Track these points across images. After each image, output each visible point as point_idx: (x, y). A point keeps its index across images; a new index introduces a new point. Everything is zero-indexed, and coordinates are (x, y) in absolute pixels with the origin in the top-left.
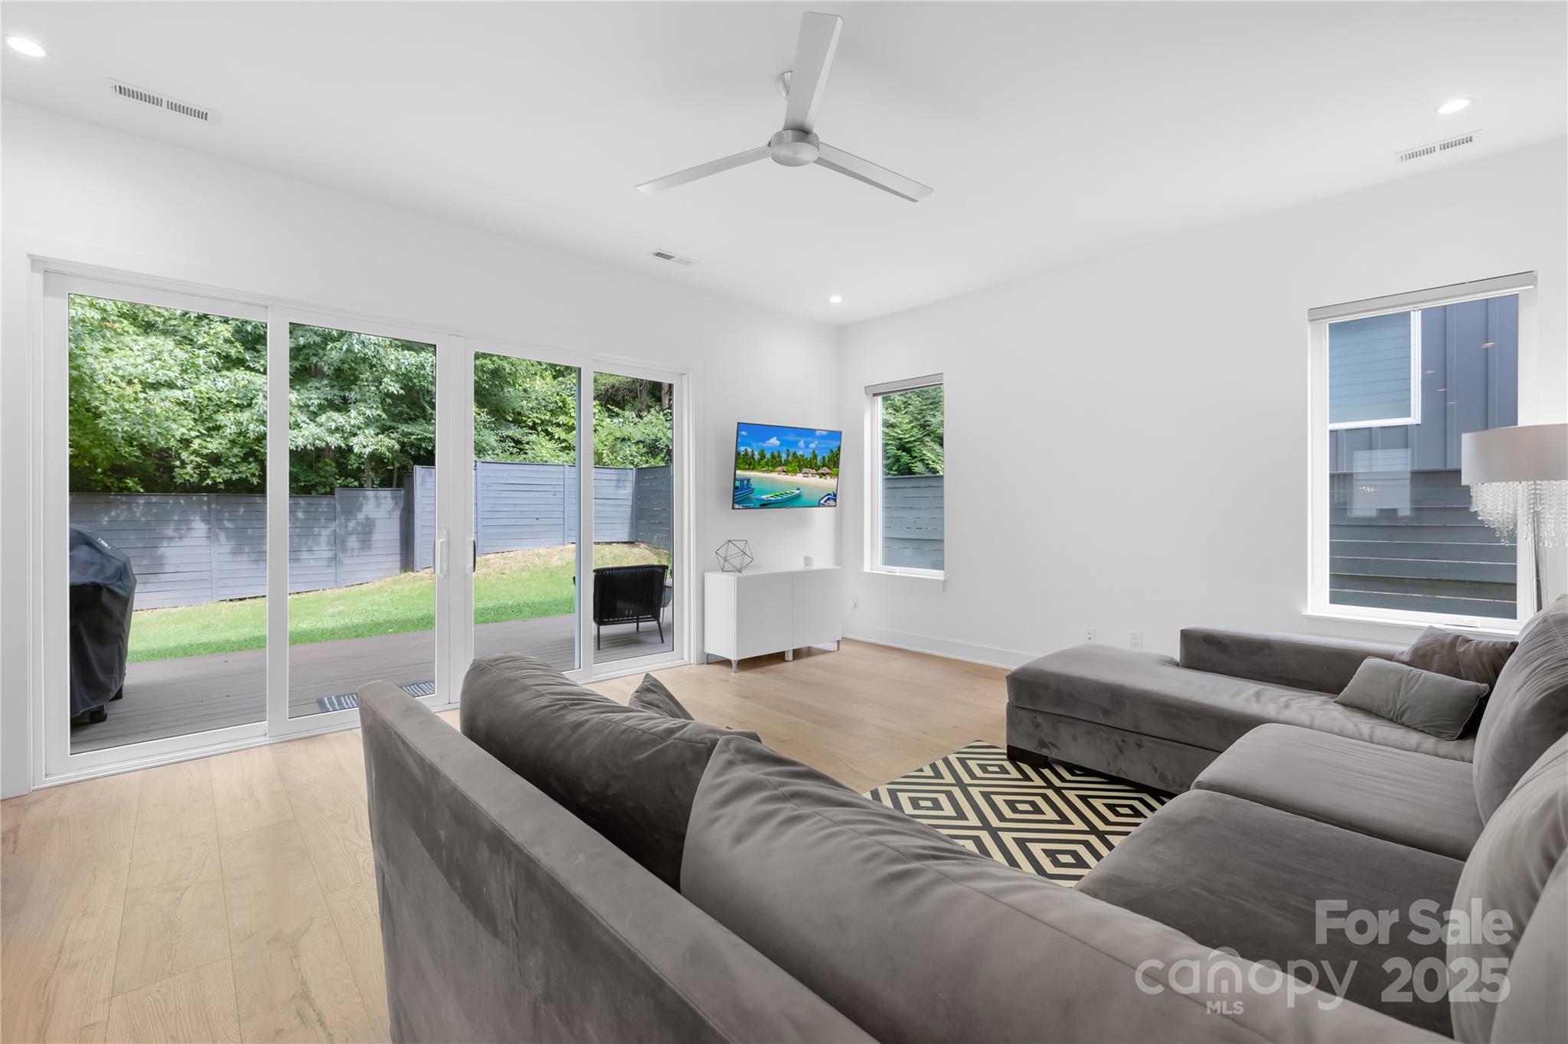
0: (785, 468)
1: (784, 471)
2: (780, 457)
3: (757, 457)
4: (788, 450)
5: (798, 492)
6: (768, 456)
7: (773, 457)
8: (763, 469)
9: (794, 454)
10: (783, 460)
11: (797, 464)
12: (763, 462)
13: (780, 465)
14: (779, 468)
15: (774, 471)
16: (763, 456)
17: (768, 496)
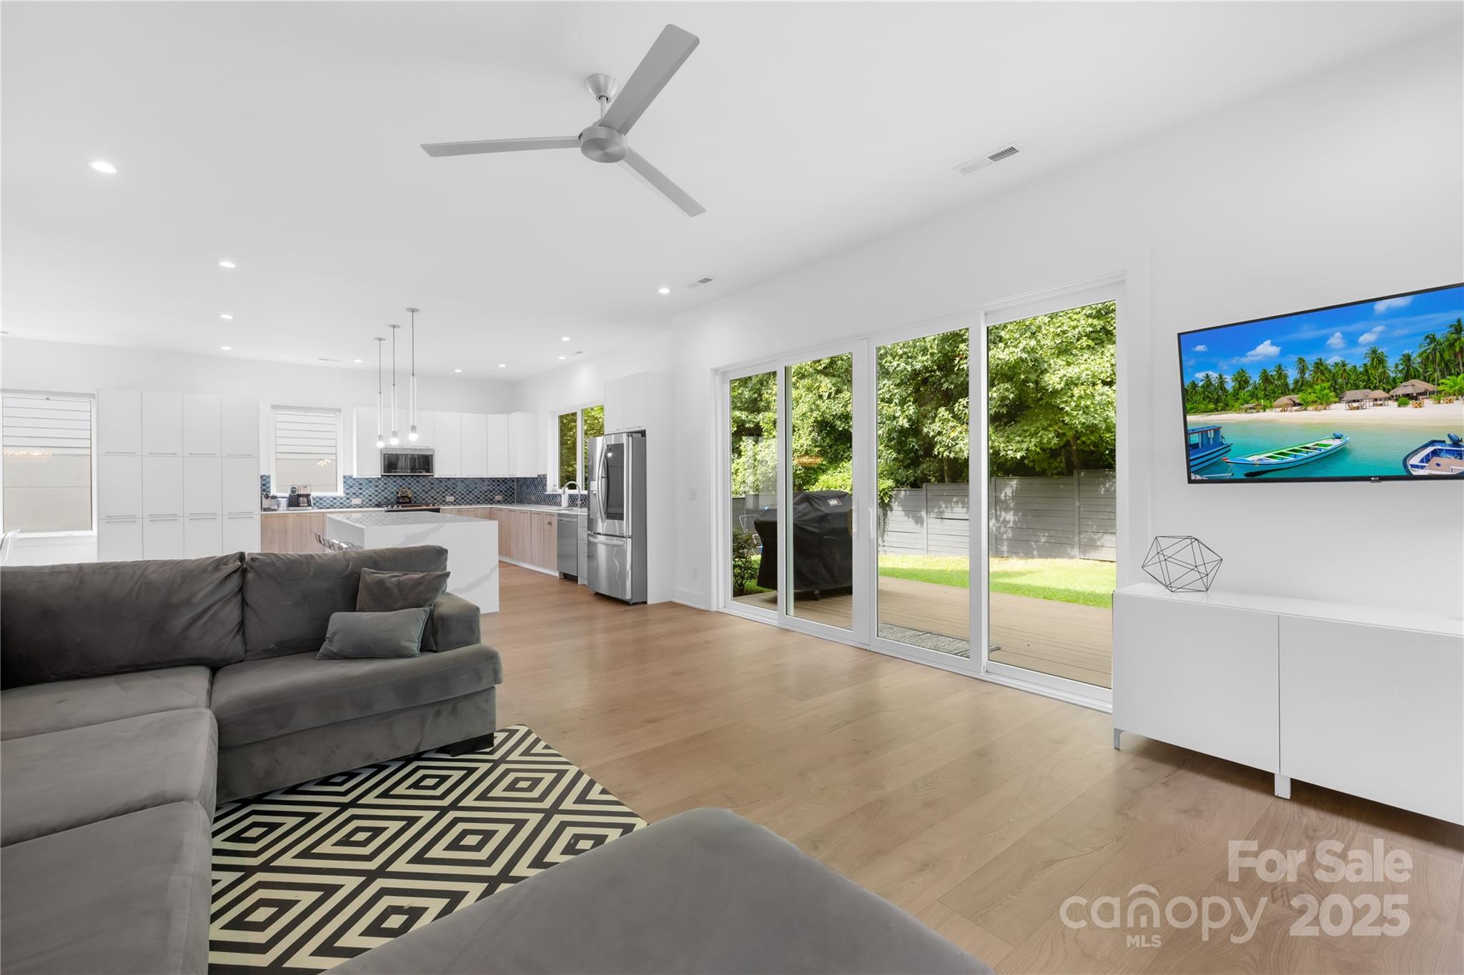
0: (1297, 398)
1: (1295, 404)
2: (1281, 376)
3: (1230, 385)
4: (1301, 361)
5: (1337, 442)
6: (1255, 378)
7: (1266, 379)
8: (1246, 406)
9: (1319, 365)
10: (1291, 381)
11: (1327, 385)
12: (1243, 394)
13: (1284, 394)
14: (1284, 400)
15: (1272, 407)
16: (1242, 382)
17: (1262, 456)
